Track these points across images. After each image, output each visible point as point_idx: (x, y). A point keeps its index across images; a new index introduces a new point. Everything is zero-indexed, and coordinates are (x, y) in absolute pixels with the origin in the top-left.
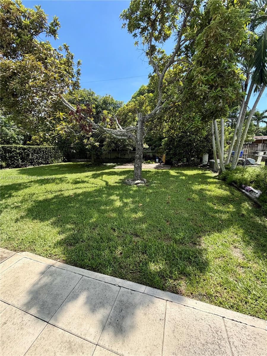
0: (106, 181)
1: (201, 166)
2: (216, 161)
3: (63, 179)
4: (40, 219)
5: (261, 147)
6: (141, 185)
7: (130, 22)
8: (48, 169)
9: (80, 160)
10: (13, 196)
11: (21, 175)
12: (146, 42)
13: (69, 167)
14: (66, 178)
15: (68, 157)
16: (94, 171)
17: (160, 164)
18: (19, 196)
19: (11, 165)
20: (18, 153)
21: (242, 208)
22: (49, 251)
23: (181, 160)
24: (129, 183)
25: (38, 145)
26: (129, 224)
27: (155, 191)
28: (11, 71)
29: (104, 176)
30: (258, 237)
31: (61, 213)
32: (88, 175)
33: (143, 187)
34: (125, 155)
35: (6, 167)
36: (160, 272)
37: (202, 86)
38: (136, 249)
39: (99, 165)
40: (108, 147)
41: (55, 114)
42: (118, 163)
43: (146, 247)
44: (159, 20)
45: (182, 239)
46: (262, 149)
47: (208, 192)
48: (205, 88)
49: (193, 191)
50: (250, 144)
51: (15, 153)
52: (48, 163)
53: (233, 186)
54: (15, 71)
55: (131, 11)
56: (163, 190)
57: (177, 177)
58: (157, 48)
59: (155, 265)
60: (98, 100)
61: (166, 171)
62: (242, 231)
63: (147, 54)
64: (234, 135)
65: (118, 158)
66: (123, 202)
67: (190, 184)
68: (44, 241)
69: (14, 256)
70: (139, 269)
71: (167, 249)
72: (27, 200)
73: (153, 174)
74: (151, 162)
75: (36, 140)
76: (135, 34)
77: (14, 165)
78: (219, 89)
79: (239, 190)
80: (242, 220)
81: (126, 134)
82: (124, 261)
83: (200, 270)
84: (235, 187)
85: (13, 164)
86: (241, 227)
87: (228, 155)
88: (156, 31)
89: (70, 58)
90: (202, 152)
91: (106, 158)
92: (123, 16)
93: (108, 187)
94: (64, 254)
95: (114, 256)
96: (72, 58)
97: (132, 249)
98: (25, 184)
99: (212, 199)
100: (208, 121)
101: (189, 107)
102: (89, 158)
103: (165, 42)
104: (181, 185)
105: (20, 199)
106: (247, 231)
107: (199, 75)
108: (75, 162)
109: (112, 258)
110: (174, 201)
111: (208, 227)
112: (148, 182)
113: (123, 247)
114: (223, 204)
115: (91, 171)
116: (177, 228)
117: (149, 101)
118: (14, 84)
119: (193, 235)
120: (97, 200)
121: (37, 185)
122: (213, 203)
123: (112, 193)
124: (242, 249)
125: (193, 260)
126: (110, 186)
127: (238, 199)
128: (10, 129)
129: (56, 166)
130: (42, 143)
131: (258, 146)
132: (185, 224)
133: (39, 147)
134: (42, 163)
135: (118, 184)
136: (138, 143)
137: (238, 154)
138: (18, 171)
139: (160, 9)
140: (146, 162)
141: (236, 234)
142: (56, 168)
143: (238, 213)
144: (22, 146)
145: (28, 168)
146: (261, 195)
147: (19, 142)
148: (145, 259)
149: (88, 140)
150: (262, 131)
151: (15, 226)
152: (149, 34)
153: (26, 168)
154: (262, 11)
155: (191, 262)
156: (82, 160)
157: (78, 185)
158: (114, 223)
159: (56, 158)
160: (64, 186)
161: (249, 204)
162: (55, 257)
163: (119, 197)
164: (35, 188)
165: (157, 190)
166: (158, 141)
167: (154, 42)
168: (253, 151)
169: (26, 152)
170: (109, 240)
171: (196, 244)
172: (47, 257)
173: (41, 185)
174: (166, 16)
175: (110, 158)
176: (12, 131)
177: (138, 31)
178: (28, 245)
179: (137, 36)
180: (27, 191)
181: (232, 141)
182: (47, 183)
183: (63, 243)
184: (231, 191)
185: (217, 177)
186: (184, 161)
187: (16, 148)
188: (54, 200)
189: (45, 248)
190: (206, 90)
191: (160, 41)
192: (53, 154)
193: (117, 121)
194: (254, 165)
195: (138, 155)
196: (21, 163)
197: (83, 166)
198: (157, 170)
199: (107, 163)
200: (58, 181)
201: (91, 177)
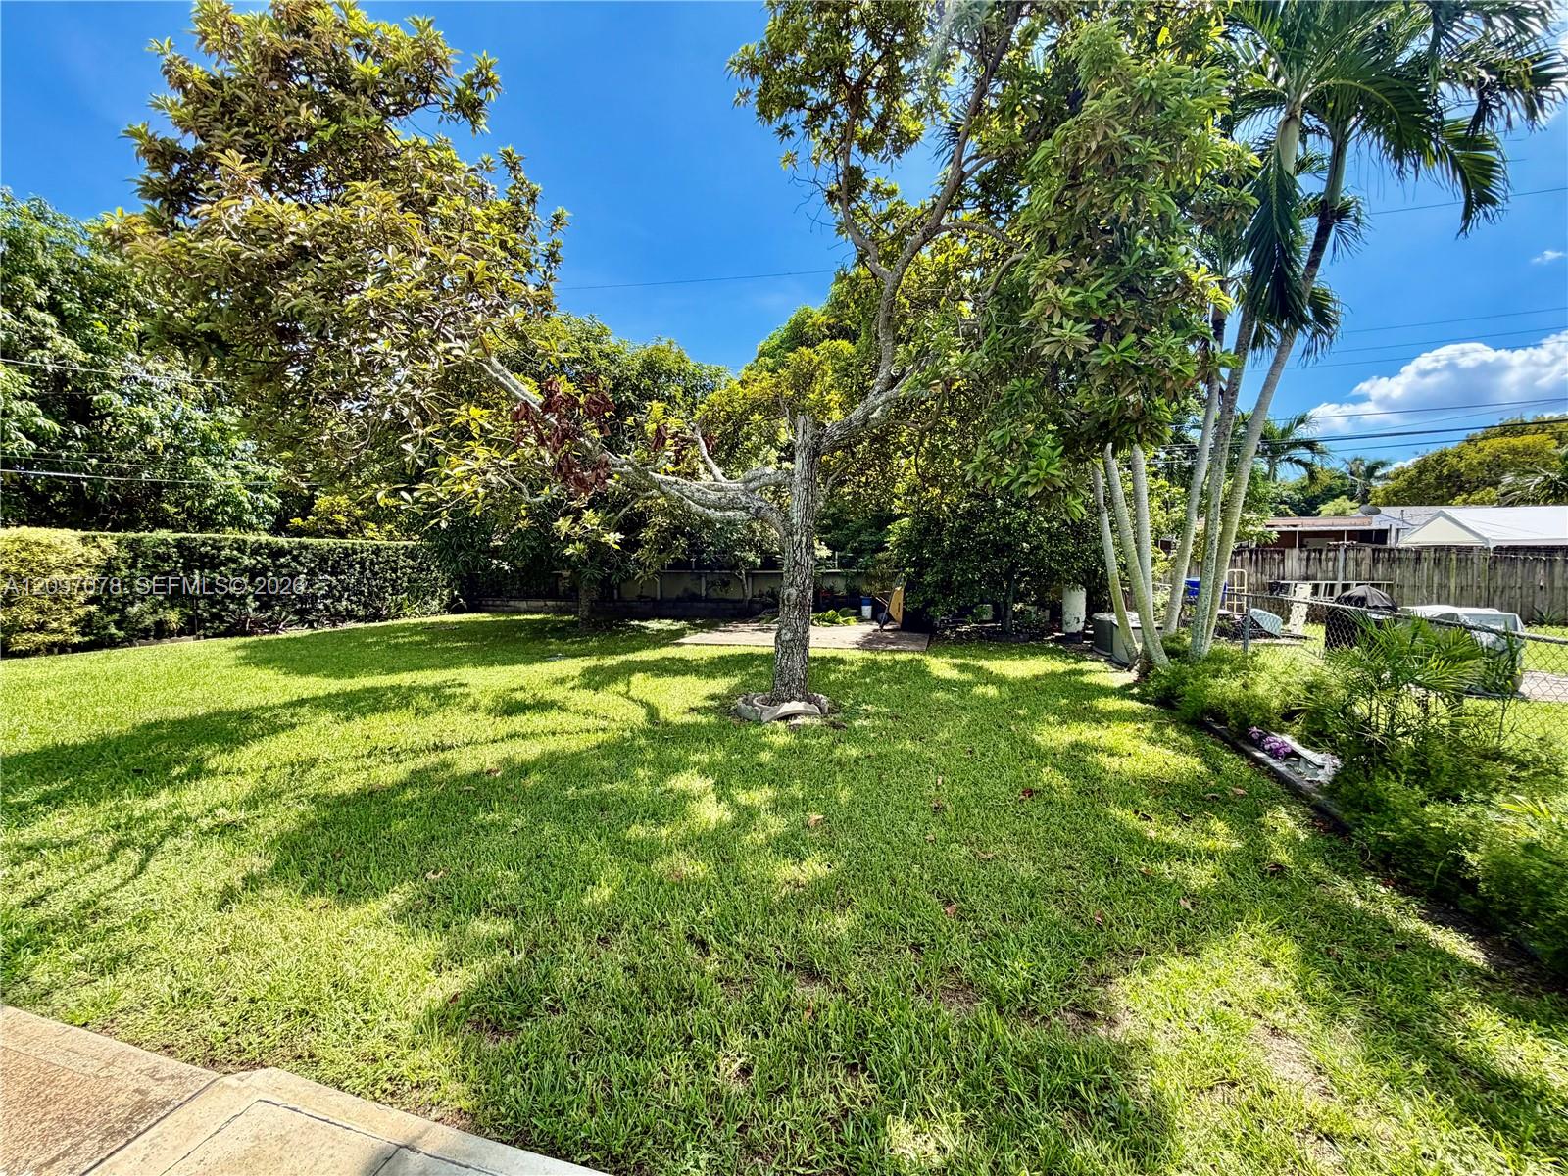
0: (647, 704)
1: (1058, 640)
2: (1122, 618)
3: (448, 691)
4: (341, 891)
5: (1296, 565)
6: (807, 721)
7: (766, 87)
8: (377, 643)
9: (523, 605)
10: (212, 773)
11: (252, 671)
12: (827, 156)
13: (476, 633)
14: (460, 685)
15: (473, 592)
16: (589, 653)
18: (241, 773)
19: (205, 621)
20: (246, 570)
21: (1269, 832)
22: (387, 1063)
23: (971, 613)
24: (753, 715)
25: (342, 535)
26: (772, 913)
27: (874, 753)
28: (287, 241)
29: (637, 679)
30: (1367, 977)
31: (441, 860)
32: (564, 674)
33: (818, 734)
34: (726, 584)
35: (181, 633)
36: (944, 1171)
37: (1061, 326)
38: (817, 1046)
39: (609, 629)
40: (659, 553)
41: (450, 413)
42: (694, 618)
43: (862, 1034)
44: (874, 83)
45: (1024, 991)
46: (1304, 570)
47: (1105, 760)
48: (1076, 333)
49: (1042, 755)
50: (1251, 552)
51: (235, 570)
52: (377, 617)
53: (1211, 730)
54: (307, 244)
55: (773, 48)
56: (909, 745)
57: (964, 687)
58: (872, 180)
59: (916, 1133)
60: (624, 358)
61: (912, 660)
62: (1290, 948)
63: (832, 196)
64: (1187, 513)
65: (695, 597)
66: (734, 804)
67: (1024, 719)
68: (360, 1010)
69: (209, 1091)
70: (841, 1157)
71: (963, 1041)
72: (277, 795)
73: (854, 673)
74: (841, 619)
75: (332, 514)
76: (786, 127)
77: (222, 621)
78: (1131, 338)
79: (1239, 750)
80: (1279, 895)
81: (743, 499)
82: (766, 1112)
83: (1134, 1155)
84: (1217, 733)
85: (216, 617)
86: (1281, 927)
87: (1172, 594)
88: (866, 121)
89: (524, 200)
90: (1059, 581)
91: (640, 597)
92: (740, 67)
93: (660, 732)
94: (465, 1079)
95: (714, 1083)
96: (532, 200)
97: (796, 1048)
98: (267, 715)
99: (1131, 791)
100: (1087, 459)
101: (1010, 402)
102: (566, 597)
103: (898, 156)
104: (987, 727)
105: (246, 786)
106: (1313, 947)
107: (1050, 284)
108: (502, 612)
109: (703, 1101)
110: (962, 799)
111: (1137, 927)
112: (836, 708)
113: (755, 1035)
114: (1180, 815)
115: (574, 656)
116: (996, 935)
117: (836, 372)
118: (293, 293)
119: (1071, 971)
120: (612, 793)
121: (326, 718)
122: (1136, 812)
123: (679, 760)
124: (1308, 1042)
125: (1092, 1103)
126: (667, 724)
127: (1241, 791)
128: (222, 465)
129: (414, 630)
130: (357, 526)
131: (1283, 560)
132: (1031, 916)
133: (347, 543)
134: (350, 616)
135: (702, 720)
136: (796, 538)
137: (1215, 592)
138: (238, 647)
139: (879, 48)
140: (819, 619)
141: (1266, 964)
142: (417, 638)
143: (1257, 861)
144: (271, 539)
145: (283, 635)
146: (1339, 777)
147: (255, 521)
148: (863, 1102)
149: (576, 521)
150: (1288, 496)
151: (218, 930)
152: (837, 130)
153: (273, 637)
154: (1257, 72)
155: (1085, 1112)
156: (534, 603)
157: (518, 723)
158: (697, 912)
159: (418, 593)
160: (452, 724)
161: (1295, 817)
162: (416, 1094)
163: (711, 781)
164: (319, 734)
165: (884, 749)
166: (872, 527)
167: (856, 158)
168: (1266, 579)
169: (283, 566)
170: (685, 997)
171: (1091, 1016)
172: (375, 1099)
173: (348, 719)
174: (904, 72)
175: (659, 597)
176: (232, 473)
177: (796, 118)
178: (279, 1029)
179: (792, 133)
180: (280, 747)
181: (1184, 540)
182: (374, 710)
183: (457, 1019)
184: (1205, 755)
185: (1136, 690)
186: (985, 618)
187: (241, 546)
188: (409, 794)
189: (365, 1046)
190: (1079, 341)
191: (881, 156)
192: (404, 574)
193: (703, 444)
194: (1277, 637)
195: (793, 591)
196: (253, 614)
197: (538, 632)
198: (872, 656)
199: (646, 620)
200: (424, 701)
201: (577, 682)
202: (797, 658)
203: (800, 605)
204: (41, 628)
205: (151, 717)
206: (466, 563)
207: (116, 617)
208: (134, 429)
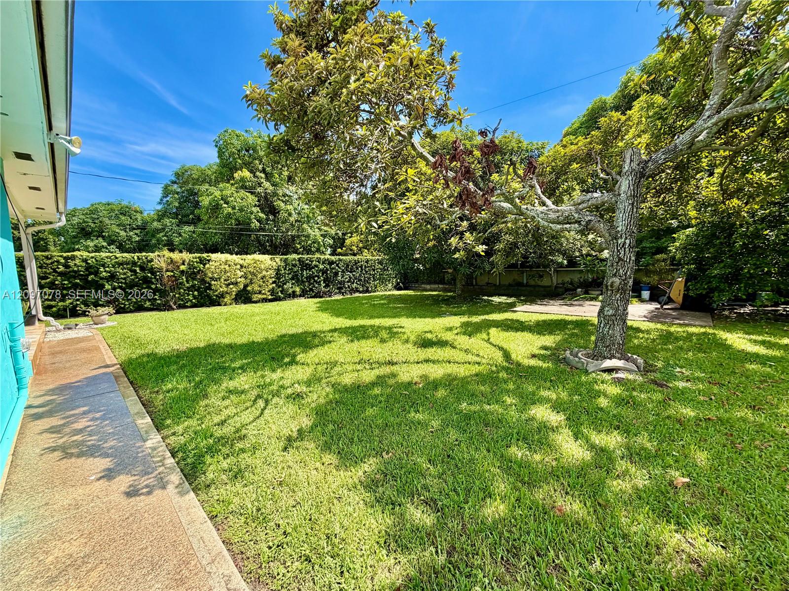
0: (503, 349)
3: (395, 330)
6: (629, 375)
8: (366, 303)
9: (428, 287)
10: (297, 363)
11: (320, 313)
13: (408, 302)
14: (401, 327)
15: (406, 281)
16: (463, 314)
17: (662, 307)
18: (308, 365)
19: (308, 291)
20: (321, 270)
24: (580, 365)
25: (355, 255)
29: (493, 331)
31: (391, 443)
32: (451, 325)
34: (541, 277)
35: (300, 296)
39: (472, 300)
40: (507, 257)
41: (398, 173)
42: (520, 296)
51: (317, 271)
52: (367, 291)
61: (704, 333)
65: (520, 284)
72: (319, 380)
73: (654, 340)
75: (351, 246)
77: (313, 292)
81: (576, 216)
85: (311, 290)
91: (488, 284)
93: (515, 369)
98: (322, 335)
102: (449, 283)
105: (308, 372)
108: (419, 290)
115: (455, 315)
120: (490, 413)
121: (344, 339)
123: (534, 395)
126: (519, 364)
129: (381, 298)
130: (360, 251)
133: (356, 258)
134: (357, 291)
138: (316, 303)
142: (382, 302)
144: (329, 257)
145: (333, 298)
147: (324, 250)
149: (461, 238)
153: (330, 299)
156: (433, 286)
157: (430, 353)
159: (383, 281)
160: (397, 349)
163: (563, 417)
164: (340, 348)
166: (651, 238)
169: (333, 269)
173: (352, 341)
175: (498, 284)
176: (317, 230)
180: (324, 353)
182: (363, 338)
187: (319, 260)
192: (378, 272)
193: (538, 187)
195: (617, 280)
196: (323, 289)
197: (436, 301)
198: (664, 328)
199: (492, 296)
200: (384, 334)
201: (459, 330)
202: (618, 328)
203: (622, 290)
204: (260, 292)
205: (284, 332)
206: (403, 265)
207: (281, 289)
208: (286, 215)
